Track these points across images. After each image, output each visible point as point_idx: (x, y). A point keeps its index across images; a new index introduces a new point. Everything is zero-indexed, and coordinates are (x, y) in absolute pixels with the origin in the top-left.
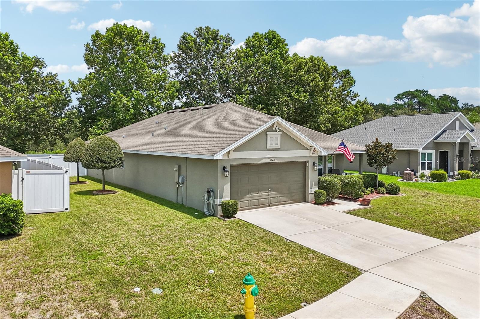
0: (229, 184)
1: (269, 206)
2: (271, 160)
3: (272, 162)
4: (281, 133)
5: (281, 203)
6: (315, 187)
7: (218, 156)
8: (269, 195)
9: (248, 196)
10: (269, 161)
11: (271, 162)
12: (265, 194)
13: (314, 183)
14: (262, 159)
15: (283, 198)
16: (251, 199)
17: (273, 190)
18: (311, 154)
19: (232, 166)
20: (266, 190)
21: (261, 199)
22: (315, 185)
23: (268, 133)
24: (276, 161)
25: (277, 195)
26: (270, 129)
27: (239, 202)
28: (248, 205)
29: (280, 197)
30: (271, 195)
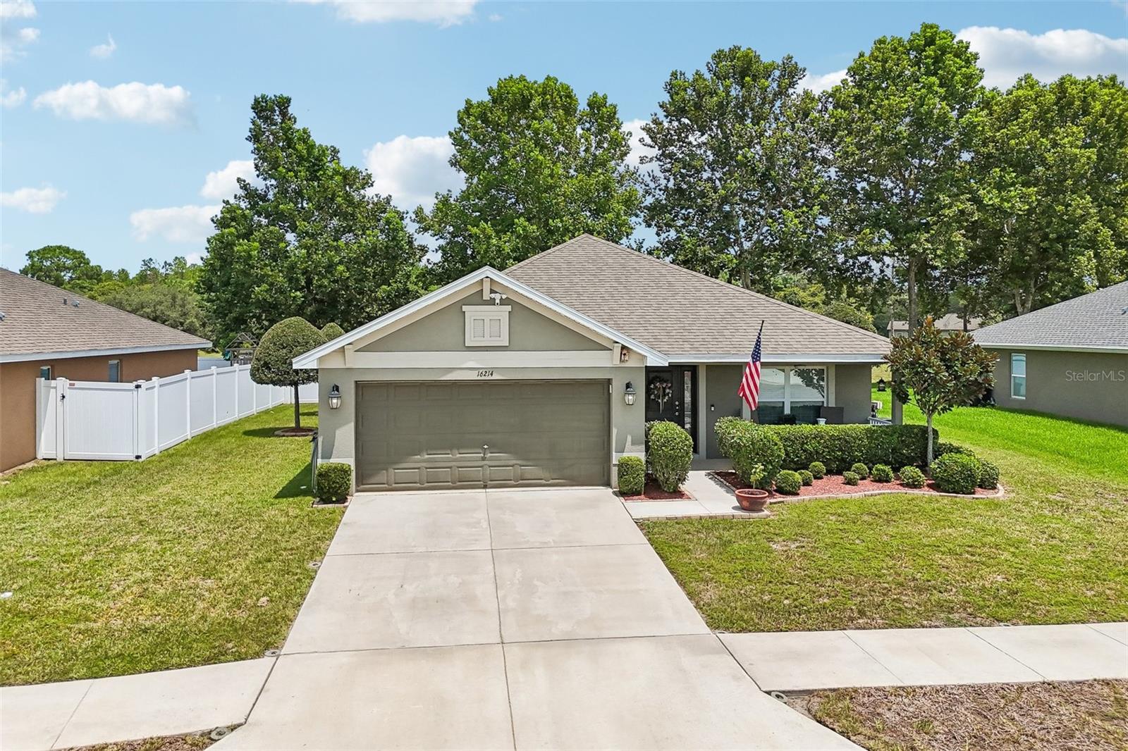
0: (352, 425)
1: (485, 487)
2: (481, 374)
3: (483, 378)
4: (509, 308)
5: (522, 482)
6: (635, 448)
7: (304, 362)
8: (484, 459)
9: (419, 457)
10: (473, 376)
11: (479, 378)
12: (472, 456)
13: (629, 438)
14: (451, 372)
15: (531, 470)
16: (428, 466)
17: (494, 447)
18: (617, 362)
19: (359, 385)
20: (478, 447)
21: (458, 467)
22: (633, 444)
23: (465, 308)
24: (496, 377)
25: (515, 462)
26: (476, 298)
27: (391, 471)
28: (417, 479)
29: (523, 466)
30: (491, 459)
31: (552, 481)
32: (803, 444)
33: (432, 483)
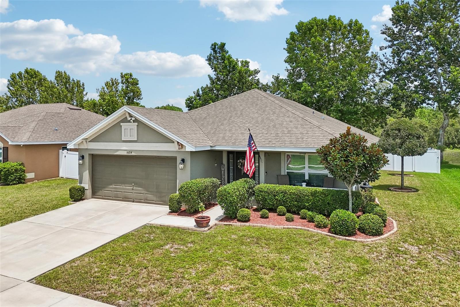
0: (88, 171)
1: (133, 202)
2: (128, 153)
4: (136, 124)
5: (147, 201)
8: (133, 189)
9: (111, 186)
10: (125, 153)
11: (127, 154)
12: (129, 188)
14: (118, 151)
15: (150, 196)
16: (115, 190)
17: (137, 185)
18: (177, 149)
19: (93, 155)
20: (131, 184)
21: (124, 192)
23: (122, 124)
24: (133, 154)
25: (143, 192)
26: (125, 120)
27: (103, 191)
28: (111, 195)
29: (147, 194)
30: (136, 190)
31: (157, 202)
32: (275, 196)
33: (116, 198)
